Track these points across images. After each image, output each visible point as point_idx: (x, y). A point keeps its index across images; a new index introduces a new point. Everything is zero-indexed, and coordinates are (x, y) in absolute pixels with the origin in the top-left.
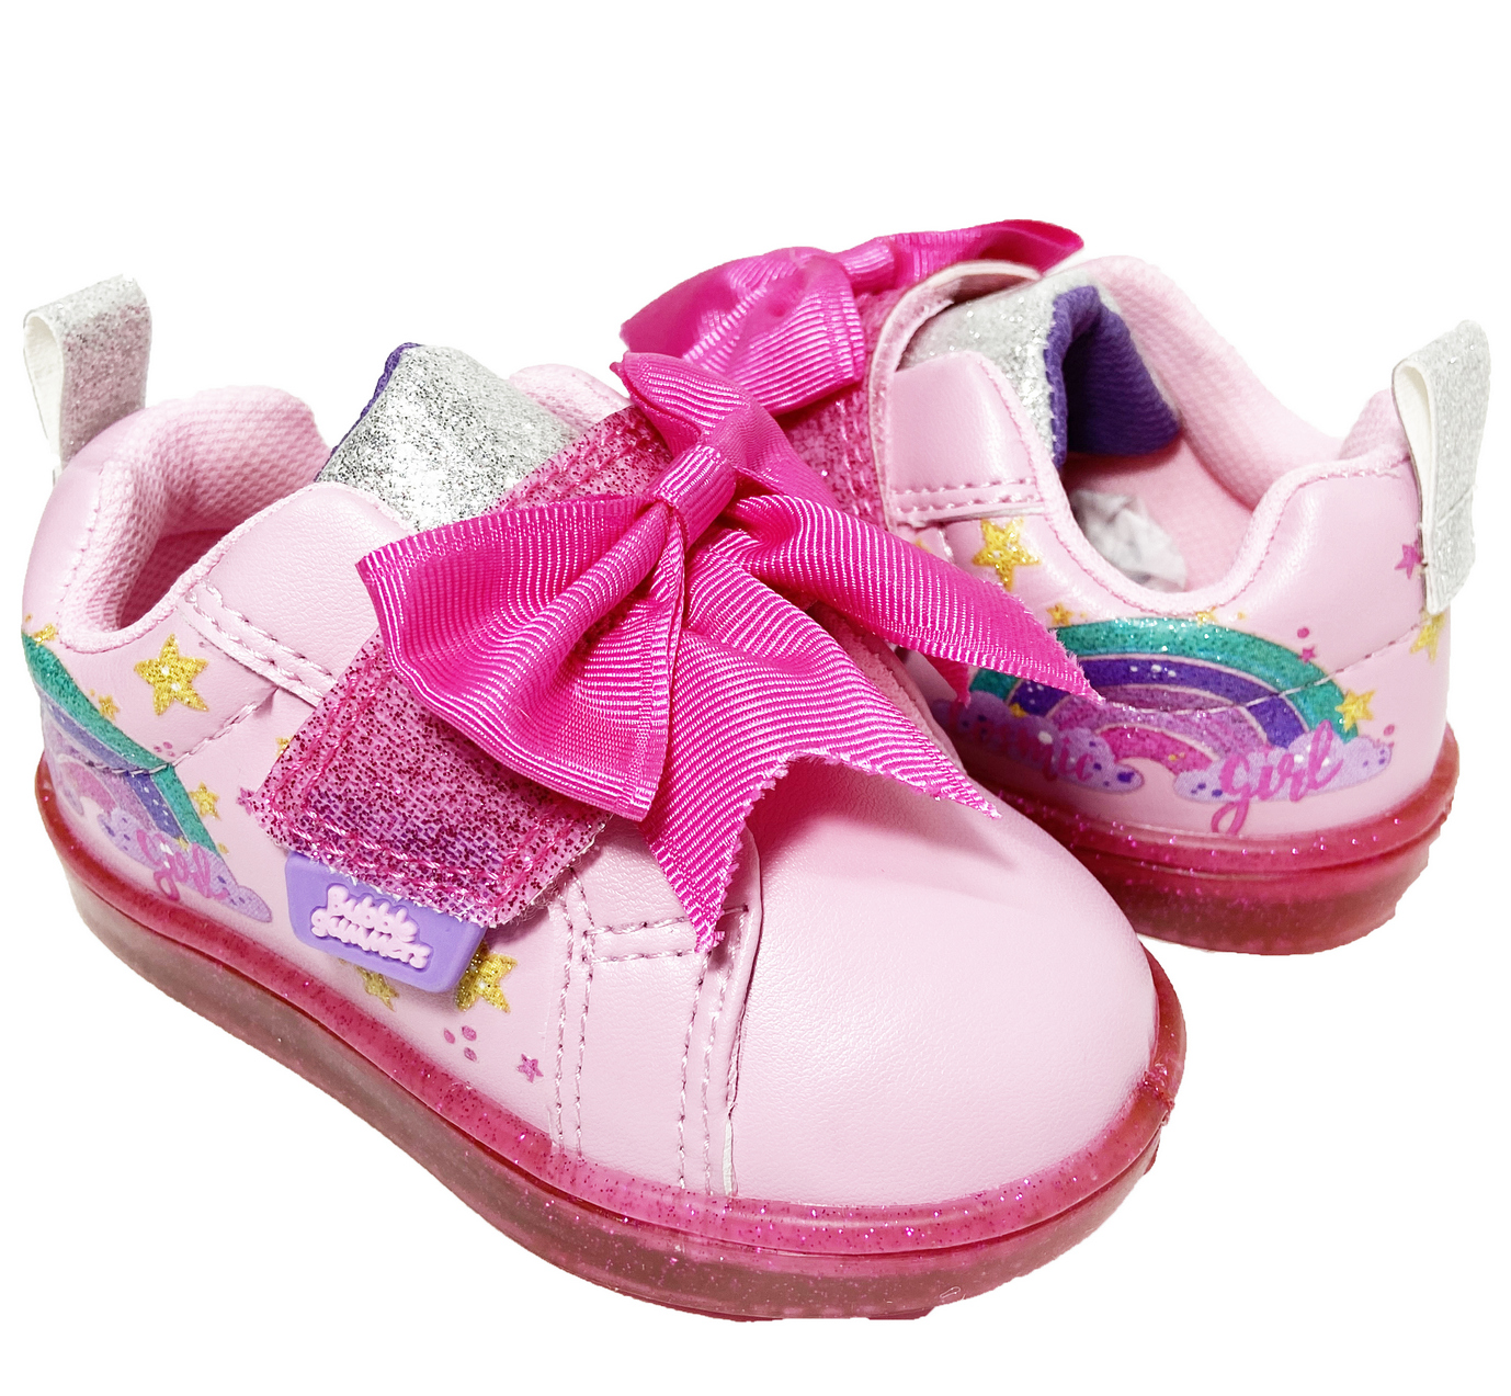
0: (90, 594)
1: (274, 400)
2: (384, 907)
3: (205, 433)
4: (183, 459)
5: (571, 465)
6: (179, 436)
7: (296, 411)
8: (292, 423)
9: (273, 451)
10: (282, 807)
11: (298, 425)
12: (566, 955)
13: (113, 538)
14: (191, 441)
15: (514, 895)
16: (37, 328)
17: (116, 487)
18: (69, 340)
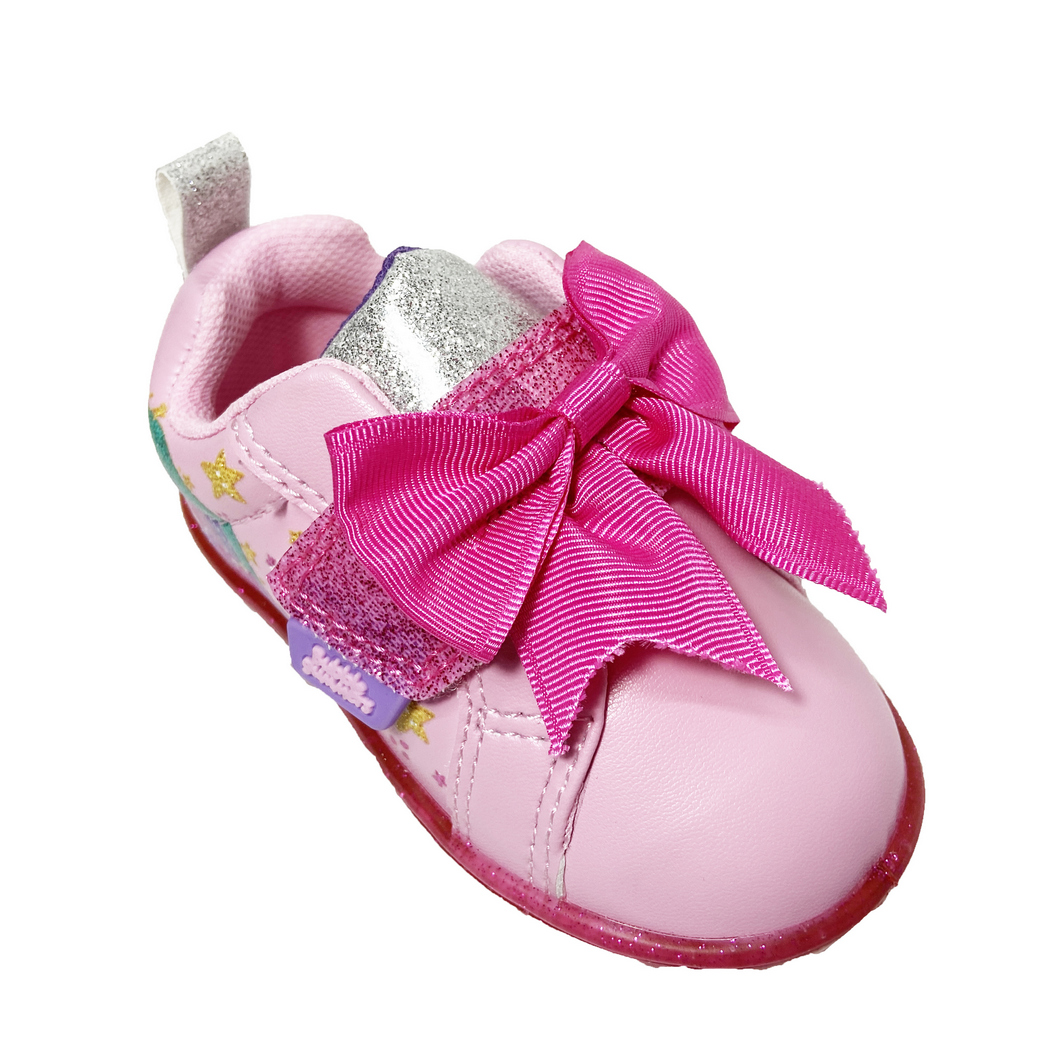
0: (192, 383)
1: (337, 228)
2: (347, 668)
3: (286, 252)
4: (271, 271)
5: (509, 361)
6: (268, 254)
7: (353, 235)
8: (350, 244)
9: (336, 264)
10: (286, 585)
11: (355, 244)
12: (466, 722)
13: (208, 344)
14: (277, 258)
15: (430, 683)
16: (163, 182)
17: (212, 307)
18: (186, 192)
